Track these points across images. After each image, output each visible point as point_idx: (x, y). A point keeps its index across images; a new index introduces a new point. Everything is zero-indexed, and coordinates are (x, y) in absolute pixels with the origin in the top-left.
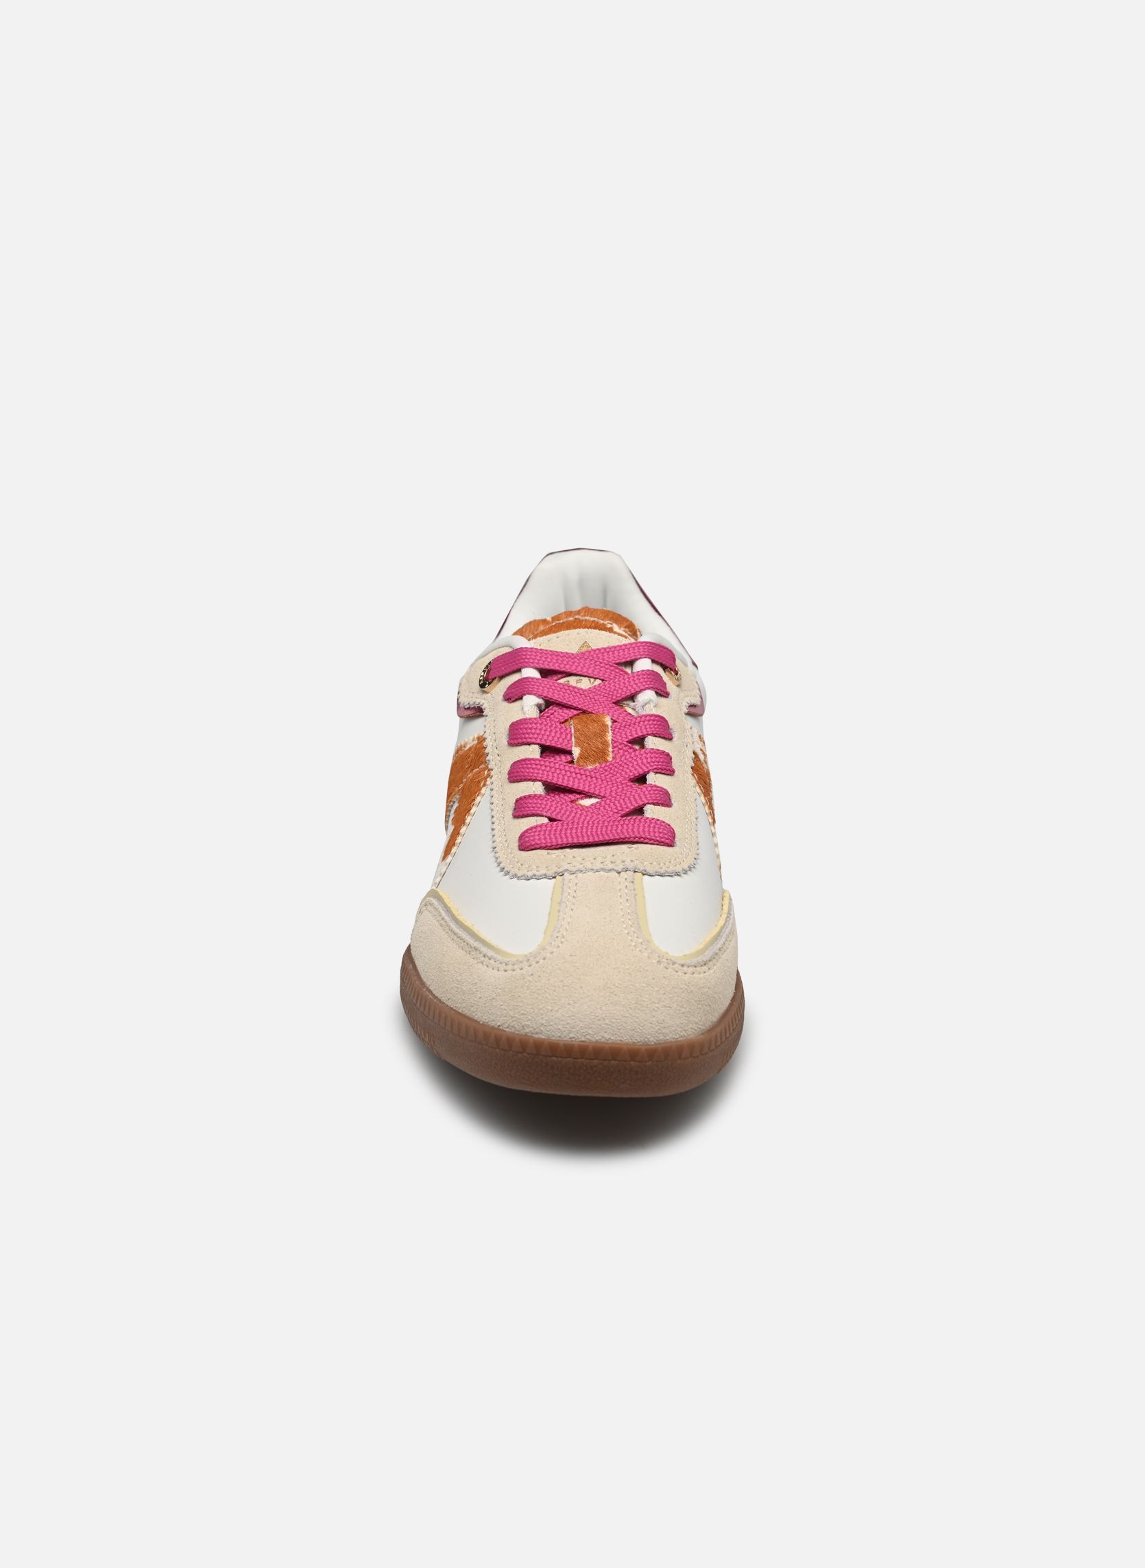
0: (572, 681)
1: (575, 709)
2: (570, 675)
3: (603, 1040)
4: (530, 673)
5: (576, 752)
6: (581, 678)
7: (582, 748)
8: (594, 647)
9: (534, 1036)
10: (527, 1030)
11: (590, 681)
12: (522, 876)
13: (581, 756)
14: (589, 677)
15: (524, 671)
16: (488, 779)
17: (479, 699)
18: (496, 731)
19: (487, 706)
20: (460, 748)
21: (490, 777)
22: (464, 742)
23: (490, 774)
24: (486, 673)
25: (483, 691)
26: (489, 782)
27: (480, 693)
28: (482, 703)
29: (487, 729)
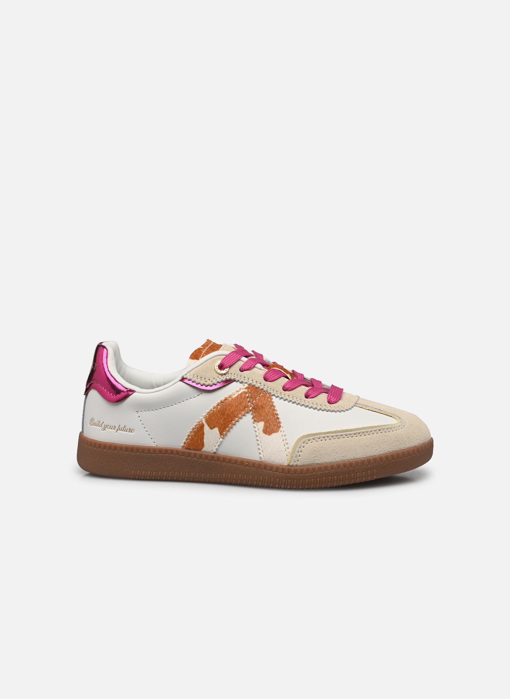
4: (244, 359)
5: (289, 376)
16: (271, 397)
17: (224, 378)
18: (256, 381)
19: (235, 377)
20: (226, 399)
21: (272, 396)
22: (227, 396)
23: (271, 395)
24: (221, 367)
25: (222, 375)
26: (273, 397)
27: (220, 376)
28: (228, 378)
29: (249, 383)
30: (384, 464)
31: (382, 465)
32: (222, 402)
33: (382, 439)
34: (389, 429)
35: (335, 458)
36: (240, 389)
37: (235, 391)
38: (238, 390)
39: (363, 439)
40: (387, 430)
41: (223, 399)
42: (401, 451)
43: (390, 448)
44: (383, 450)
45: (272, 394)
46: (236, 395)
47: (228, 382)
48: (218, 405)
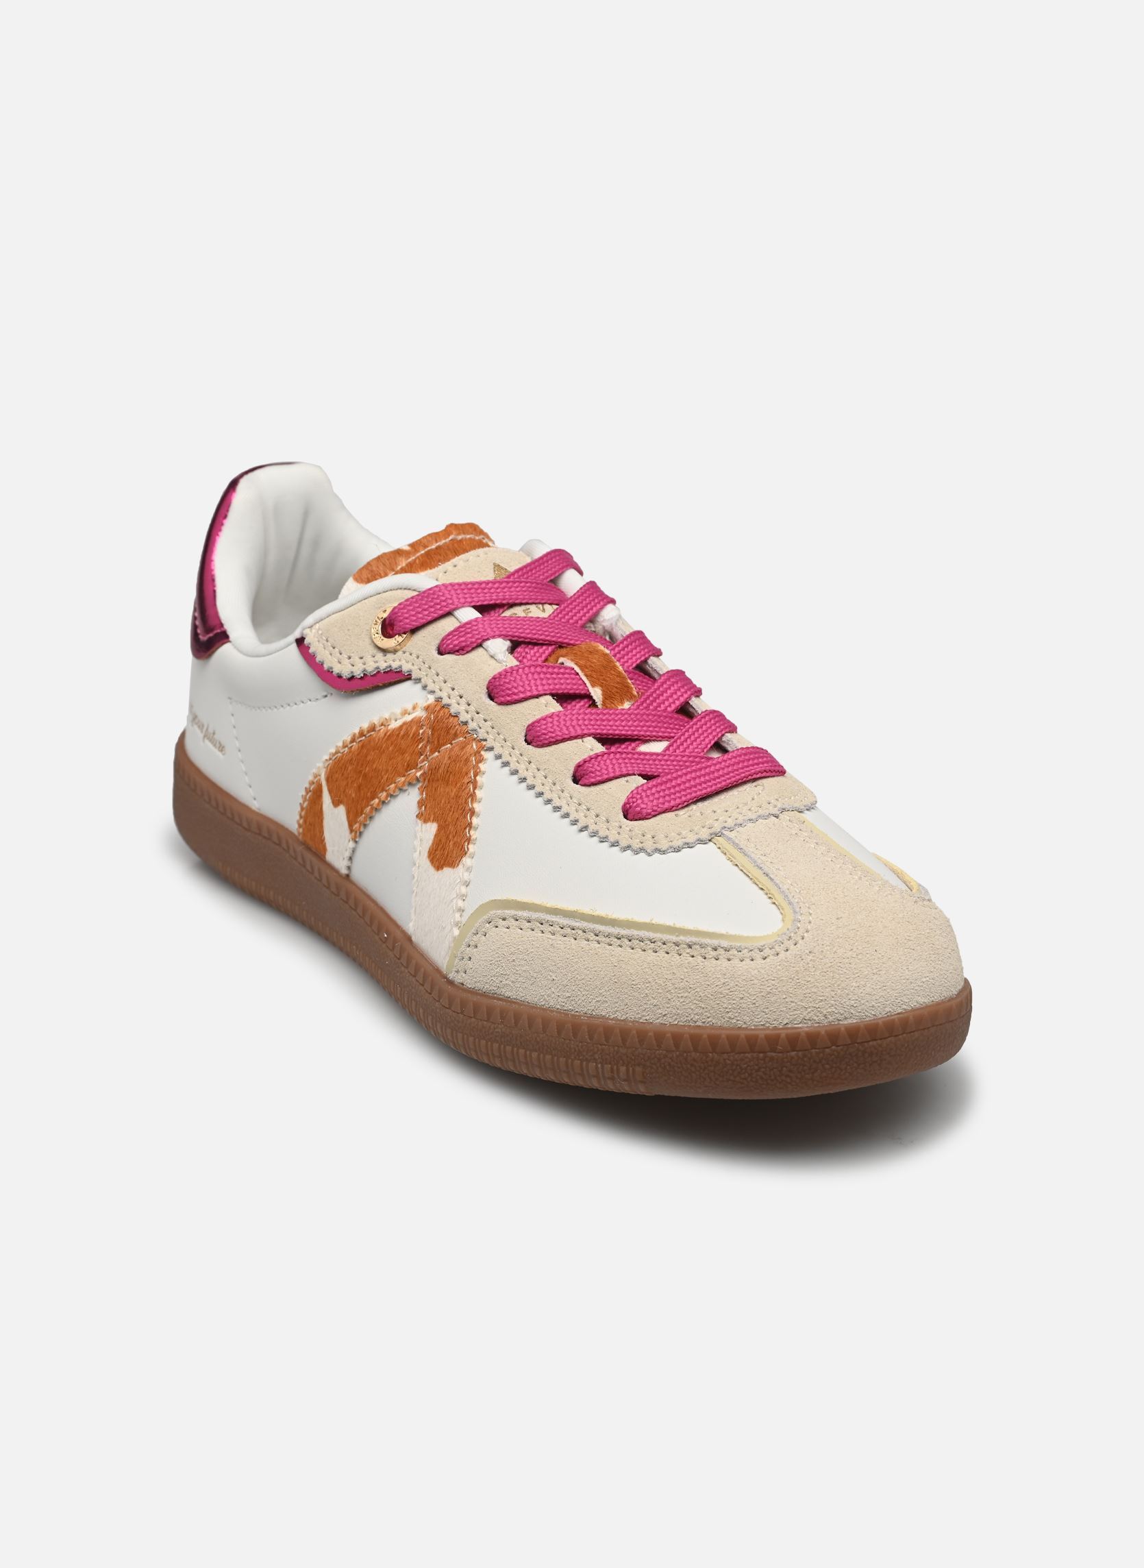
0: (519, 611)
1: (550, 644)
2: (511, 606)
3: (918, 1006)
4: (468, 614)
5: (597, 693)
6: (528, 606)
7: (602, 686)
8: (512, 569)
9: (841, 1023)
10: (831, 1018)
11: (539, 608)
12: (668, 849)
13: (607, 697)
14: (535, 604)
15: (458, 613)
16: (483, 753)
17: (383, 663)
18: (462, 692)
19: (412, 668)
20: (373, 728)
21: (486, 750)
22: (376, 721)
23: (483, 746)
24: (389, 627)
25: (384, 651)
26: (488, 755)
27: (380, 655)
28: (395, 665)
29: (439, 694)
30: (665, 1056)
31: (659, 1060)
32: (362, 734)
33: (682, 977)
34: (721, 951)
35: (548, 996)
36: (414, 708)
37: (398, 711)
38: (409, 707)
39: (635, 961)
40: (712, 953)
41: (365, 726)
42: (728, 1032)
43: (697, 1011)
44: (674, 1011)
45: (488, 744)
46: (399, 723)
47: (394, 678)
48: (353, 740)
